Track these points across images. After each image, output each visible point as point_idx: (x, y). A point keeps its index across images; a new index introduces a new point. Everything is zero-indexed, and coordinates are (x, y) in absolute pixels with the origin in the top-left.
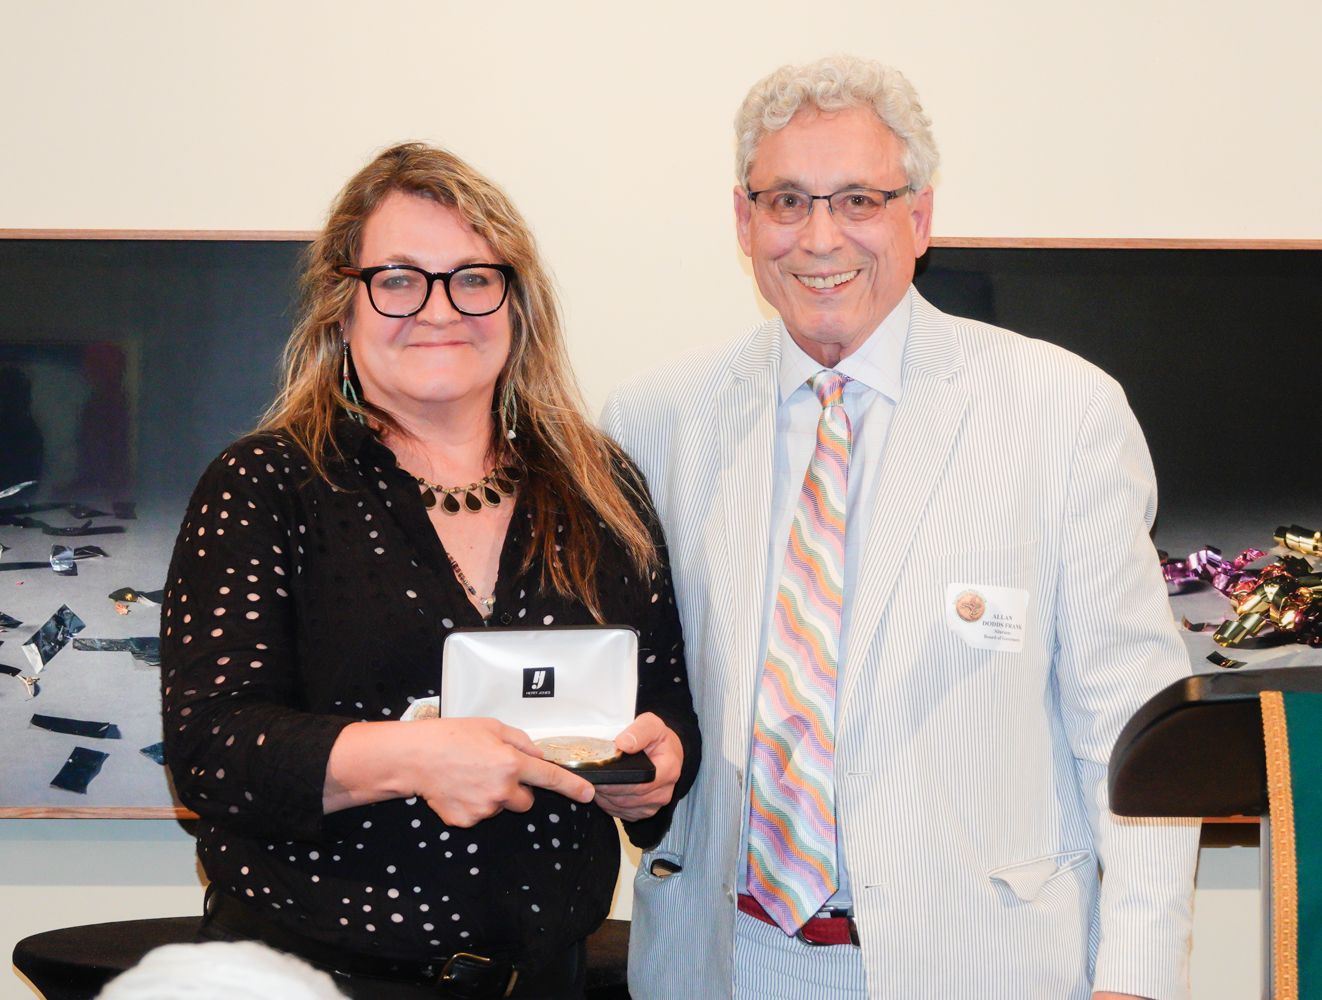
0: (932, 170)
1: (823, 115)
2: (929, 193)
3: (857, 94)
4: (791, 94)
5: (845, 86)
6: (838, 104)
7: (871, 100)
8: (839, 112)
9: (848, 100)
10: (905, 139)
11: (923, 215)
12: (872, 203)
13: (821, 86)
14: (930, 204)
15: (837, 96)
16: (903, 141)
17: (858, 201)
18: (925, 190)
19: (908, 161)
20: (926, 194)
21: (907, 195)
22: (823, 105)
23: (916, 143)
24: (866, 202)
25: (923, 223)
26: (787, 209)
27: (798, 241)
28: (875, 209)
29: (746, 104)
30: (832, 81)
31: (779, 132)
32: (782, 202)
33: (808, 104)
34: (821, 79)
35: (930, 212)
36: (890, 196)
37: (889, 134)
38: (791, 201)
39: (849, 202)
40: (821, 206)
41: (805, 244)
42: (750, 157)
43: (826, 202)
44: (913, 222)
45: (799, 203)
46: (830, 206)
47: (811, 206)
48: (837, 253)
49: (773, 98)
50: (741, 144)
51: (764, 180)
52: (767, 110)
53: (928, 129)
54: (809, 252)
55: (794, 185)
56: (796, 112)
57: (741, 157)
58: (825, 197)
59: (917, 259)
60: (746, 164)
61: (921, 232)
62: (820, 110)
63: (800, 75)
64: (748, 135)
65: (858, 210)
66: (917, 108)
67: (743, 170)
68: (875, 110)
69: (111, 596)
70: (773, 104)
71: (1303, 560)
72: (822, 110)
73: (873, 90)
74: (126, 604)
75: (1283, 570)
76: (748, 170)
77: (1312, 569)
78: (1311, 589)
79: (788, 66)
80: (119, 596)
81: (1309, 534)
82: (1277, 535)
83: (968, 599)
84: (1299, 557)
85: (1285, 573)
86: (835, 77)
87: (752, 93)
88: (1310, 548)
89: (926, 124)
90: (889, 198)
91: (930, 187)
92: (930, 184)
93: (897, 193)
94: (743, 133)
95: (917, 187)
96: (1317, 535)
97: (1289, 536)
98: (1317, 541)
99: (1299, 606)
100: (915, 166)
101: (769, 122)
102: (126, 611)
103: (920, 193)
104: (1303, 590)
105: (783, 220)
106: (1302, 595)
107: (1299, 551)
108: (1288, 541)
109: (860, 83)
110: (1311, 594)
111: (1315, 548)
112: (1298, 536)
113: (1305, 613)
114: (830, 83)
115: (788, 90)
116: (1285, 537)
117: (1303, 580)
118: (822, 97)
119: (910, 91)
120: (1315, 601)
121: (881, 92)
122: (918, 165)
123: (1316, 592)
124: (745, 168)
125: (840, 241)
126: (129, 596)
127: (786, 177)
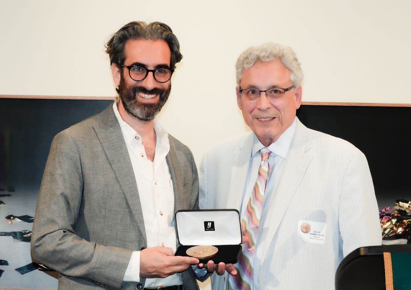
0: (301, 80)
1: (264, 64)
2: (300, 88)
3: (275, 56)
4: (253, 57)
5: (271, 54)
6: (268, 60)
7: (280, 58)
8: (269, 62)
9: (272, 58)
10: (292, 70)
11: (298, 95)
12: (280, 92)
13: (263, 54)
14: (301, 91)
15: (268, 57)
16: (291, 71)
17: (276, 91)
18: (299, 87)
19: (292, 78)
20: (299, 88)
21: (293, 89)
22: (263, 60)
23: (296, 72)
24: (278, 92)
25: (299, 97)
26: (252, 95)
27: (256, 106)
28: (281, 94)
29: (238, 60)
30: (266, 52)
31: (249, 69)
32: (250, 92)
33: (258, 60)
34: (263, 52)
35: (301, 94)
36: (286, 90)
37: (286, 68)
38: (254, 92)
39: (273, 92)
40: (263, 94)
41: (258, 107)
42: (240, 77)
43: (265, 92)
44: (295, 98)
45: (256, 93)
46: (266, 94)
47: (260, 94)
48: (269, 110)
49: (247, 58)
50: (238, 73)
51: (245, 86)
52: (245, 62)
53: (300, 66)
54: (259, 109)
55: (254, 87)
56: (255, 63)
57: (237, 77)
58: (264, 91)
59: (296, 110)
60: (239, 80)
61: (298, 101)
62: (262, 62)
63: (256, 50)
64: (240, 70)
65: (275, 95)
66: (296, 60)
67: (238, 82)
68: (281, 61)
69: (6, 218)
70: (247, 60)
71: (405, 211)
72: (263, 62)
73: (280, 55)
74: (11, 220)
75: (398, 214)
76: (240, 81)
77: (408, 214)
78: (407, 220)
79: (252, 47)
80: (9, 217)
81: (407, 202)
82: (396, 202)
83: (305, 226)
84: (403, 209)
85: (399, 215)
86: (267, 51)
87: (241, 56)
88: (407, 207)
89: (299, 65)
90: (286, 91)
91: (301, 86)
92: (301, 85)
93: (288, 89)
94: (238, 69)
95: (297, 86)
96: (410, 202)
97: (400, 203)
98: (410, 204)
99: (403, 226)
100: (295, 79)
101: (246, 66)
102: (11, 223)
103: (297, 88)
104: (405, 221)
105: (251, 99)
106: (404, 222)
107: (404, 208)
108: (400, 204)
109: (275, 53)
110: (407, 222)
111: (409, 207)
112: (403, 203)
113: (405, 229)
114: (265, 53)
115: (252, 55)
116: (399, 203)
117: (405, 217)
118: (263, 58)
119: (293, 54)
120: (408, 224)
121: (283, 55)
122: (296, 79)
123: (409, 221)
124: (239, 81)
125: (270, 106)
126: (12, 218)
127: (252, 85)
